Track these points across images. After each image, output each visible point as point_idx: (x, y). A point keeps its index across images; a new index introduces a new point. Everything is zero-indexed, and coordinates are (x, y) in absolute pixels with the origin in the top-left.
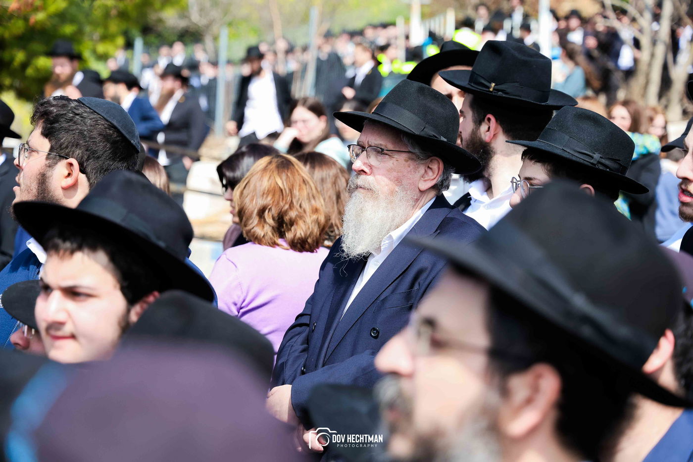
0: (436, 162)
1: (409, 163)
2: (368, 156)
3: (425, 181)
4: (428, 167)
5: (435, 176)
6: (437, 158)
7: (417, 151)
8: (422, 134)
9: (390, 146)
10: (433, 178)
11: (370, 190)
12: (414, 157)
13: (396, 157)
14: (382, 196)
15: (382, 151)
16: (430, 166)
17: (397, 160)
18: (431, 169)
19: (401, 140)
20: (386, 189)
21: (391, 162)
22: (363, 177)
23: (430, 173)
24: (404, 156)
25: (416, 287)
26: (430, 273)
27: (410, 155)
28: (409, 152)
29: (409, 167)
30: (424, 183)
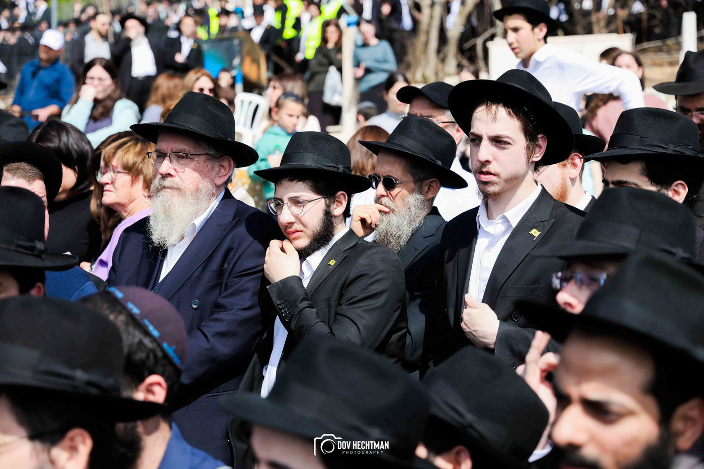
0: (227, 160)
1: (207, 163)
2: (171, 161)
3: (220, 177)
4: (221, 165)
5: (227, 172)
6: (228, 157)
7: (212, 153)
8: (216, 137)
9: (192, 151)
10: (225, 174)
11: (178, 189)
12: (210, 157)
13: (197, 159)
14: (188, 193)
15: (186, 156)
16: (222, 164)
17: (198, 162)
18: (223, 166)
19: (200, 145)
20: (191, 187)
21: (193, 163)
22: (169, 179)
23: (223, 171)
24: (203, 158)
25: (226, 266)
26: (236, 252)
27: (207, 156)
28: (207, 154)
29: (207, 166)
30: (220, 179)
